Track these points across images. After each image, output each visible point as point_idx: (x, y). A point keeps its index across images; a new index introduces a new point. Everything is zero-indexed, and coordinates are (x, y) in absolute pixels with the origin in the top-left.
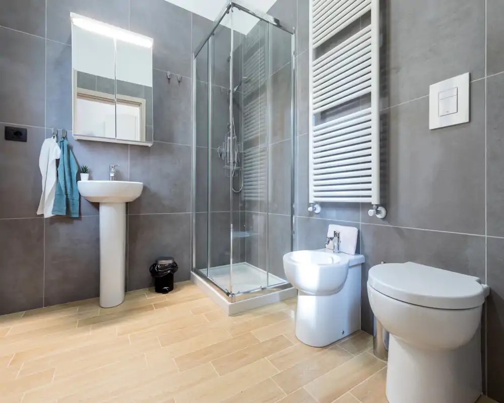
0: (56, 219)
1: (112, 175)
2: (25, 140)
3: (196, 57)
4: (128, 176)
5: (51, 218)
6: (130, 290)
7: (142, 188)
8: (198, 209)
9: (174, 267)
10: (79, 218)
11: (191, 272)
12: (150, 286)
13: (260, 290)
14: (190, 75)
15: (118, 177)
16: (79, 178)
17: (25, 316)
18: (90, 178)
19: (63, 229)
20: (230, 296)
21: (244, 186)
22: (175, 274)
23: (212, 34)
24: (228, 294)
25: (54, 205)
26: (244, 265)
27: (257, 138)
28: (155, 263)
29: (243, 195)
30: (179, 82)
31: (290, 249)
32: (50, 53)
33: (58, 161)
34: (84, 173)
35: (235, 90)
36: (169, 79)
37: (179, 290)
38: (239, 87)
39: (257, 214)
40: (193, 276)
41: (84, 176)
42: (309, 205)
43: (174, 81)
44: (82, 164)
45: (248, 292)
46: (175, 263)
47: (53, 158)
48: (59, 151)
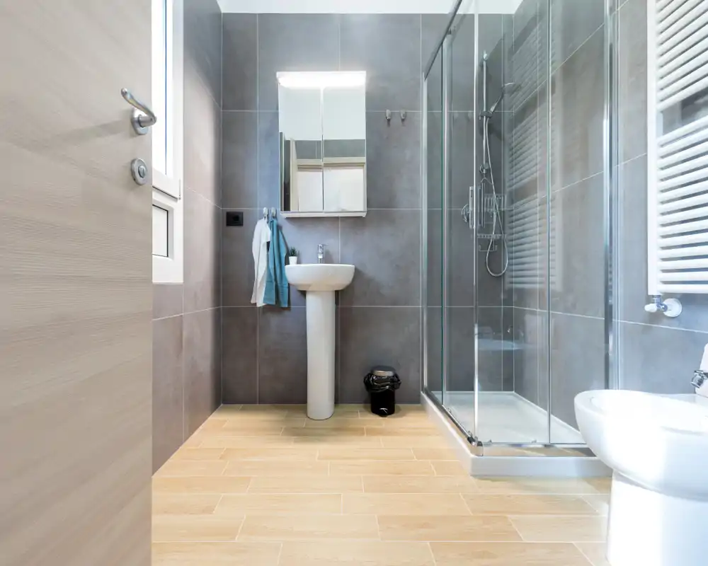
0: (268, 308)
1: (320, 257)
2: (241, 224)
3: (426, 78)
4: (338, 257)
5: (264, 307)
6: (343, 402)
7: (354, 271)
8: (430, 301)
9: (395, 381)
10: (288, 309)
11: (422, 392)
12: (365, 402)
13: (540, 446)
14: (418, 108)
15: (327, 259)
16: (287, 262)
17: (243, 410)
18: (299, 262)
19: (274, 320)
20: (474, 443)
21: (509, 264)
22: (397, 392)
23: (448, 32)
24: (470, 440)
25: (265, 294)
26: (510, 396)
27: (535, 181)
28: (369, 372)
29: (507, 279)
30: (403, 120)
31: (603, 384)
32: (262, 126)
33: (268, 243)
34: (292, 255)
35: (492, 109)
36: (389, 120)
37: (403, 415)
38: (499, 104)
39: (534, 313)
40: (424, 399)
41: (293, 259)
42: (649, 299)
43: (396, 121)
44: (291, 246)
45: (518, 445)
46: (397, 377)
47: (264, 241)
48: (269, 232)
